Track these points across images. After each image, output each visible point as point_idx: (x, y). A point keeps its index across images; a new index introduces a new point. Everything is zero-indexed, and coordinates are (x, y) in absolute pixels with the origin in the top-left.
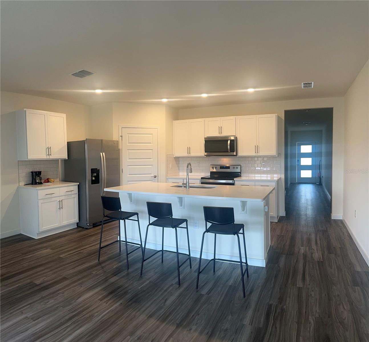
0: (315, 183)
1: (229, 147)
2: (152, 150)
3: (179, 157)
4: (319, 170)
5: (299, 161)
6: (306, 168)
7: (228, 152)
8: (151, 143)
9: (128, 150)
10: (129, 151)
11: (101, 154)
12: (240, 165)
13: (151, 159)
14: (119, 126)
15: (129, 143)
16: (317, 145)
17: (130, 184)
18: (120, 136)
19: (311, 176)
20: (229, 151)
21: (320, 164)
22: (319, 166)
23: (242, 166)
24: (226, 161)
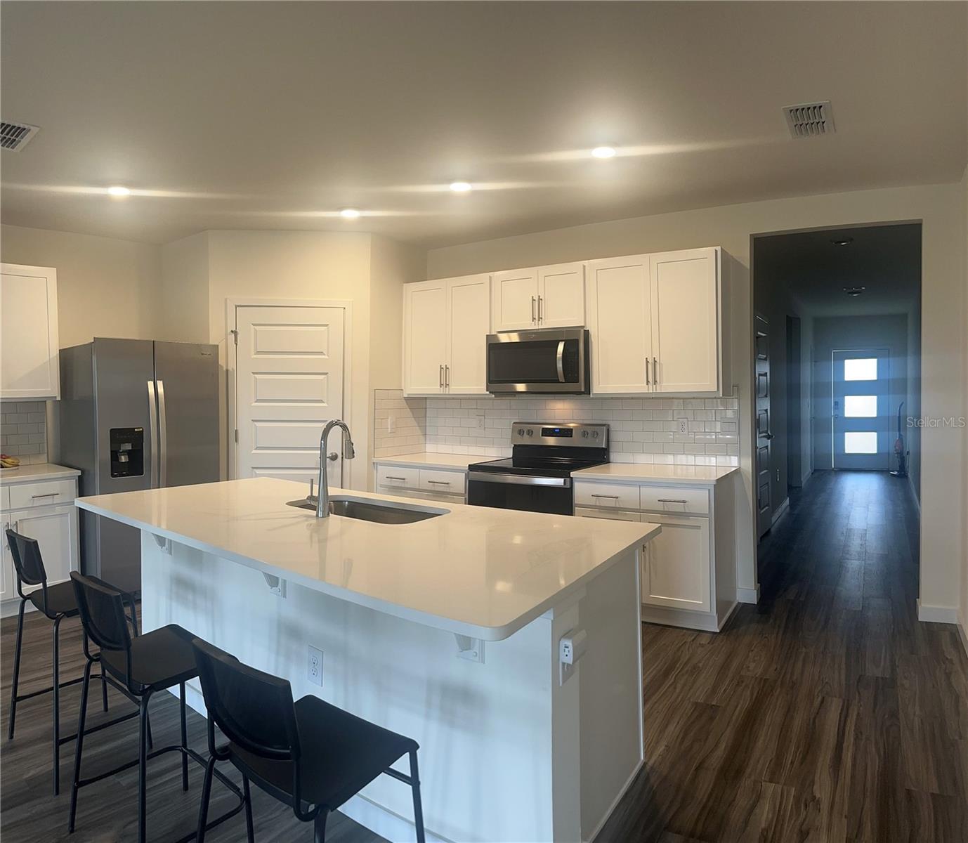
0: (888, 471)
1: (560, 365)
2: (326, 374)
3: (426, 398)
4: (899, 430)
5: (839, 406)
6: (861, 425)
7: (558, 381)
8: (321, 353)
9: (254, 373)
10: (256, 375)
11: (151, 384)
12: (604, 425)
13: (321, 401)
14: (228, 301)
15: (258, 353)
16: (891, 359)
17: (257, 476)
18: (229, 331)
19: (875, 451)
20: (562, 379)
21: (902, 414)
22: (897, 419)
23: (612, 429)
24: (562, 411)
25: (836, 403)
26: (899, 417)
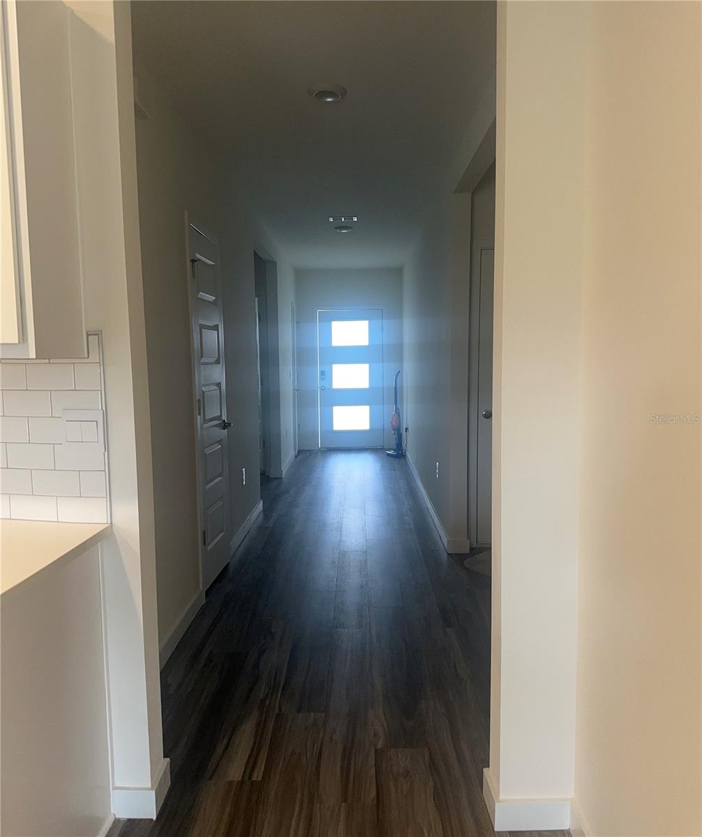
0: (382, 450)
4: (396, 403)
5: (326, 375)
16: (385, 321)
19: (366, 426)
21: (398, 384)
22: (393, 390)
25: (323, 373)
26: (396, 388)
